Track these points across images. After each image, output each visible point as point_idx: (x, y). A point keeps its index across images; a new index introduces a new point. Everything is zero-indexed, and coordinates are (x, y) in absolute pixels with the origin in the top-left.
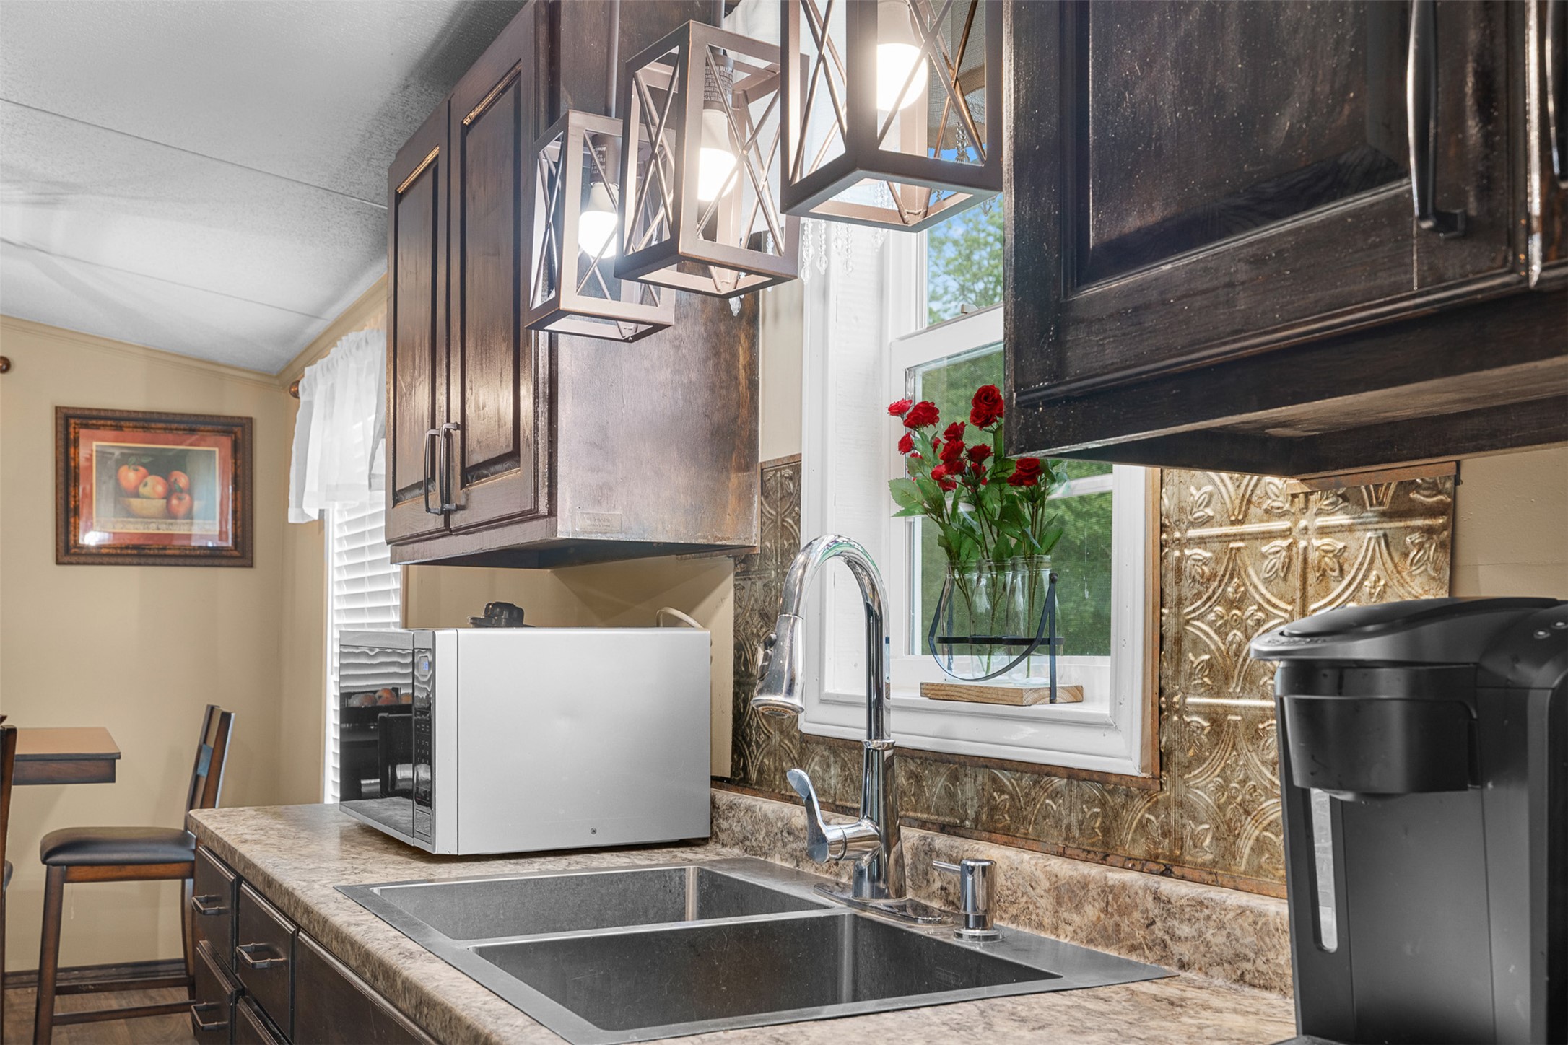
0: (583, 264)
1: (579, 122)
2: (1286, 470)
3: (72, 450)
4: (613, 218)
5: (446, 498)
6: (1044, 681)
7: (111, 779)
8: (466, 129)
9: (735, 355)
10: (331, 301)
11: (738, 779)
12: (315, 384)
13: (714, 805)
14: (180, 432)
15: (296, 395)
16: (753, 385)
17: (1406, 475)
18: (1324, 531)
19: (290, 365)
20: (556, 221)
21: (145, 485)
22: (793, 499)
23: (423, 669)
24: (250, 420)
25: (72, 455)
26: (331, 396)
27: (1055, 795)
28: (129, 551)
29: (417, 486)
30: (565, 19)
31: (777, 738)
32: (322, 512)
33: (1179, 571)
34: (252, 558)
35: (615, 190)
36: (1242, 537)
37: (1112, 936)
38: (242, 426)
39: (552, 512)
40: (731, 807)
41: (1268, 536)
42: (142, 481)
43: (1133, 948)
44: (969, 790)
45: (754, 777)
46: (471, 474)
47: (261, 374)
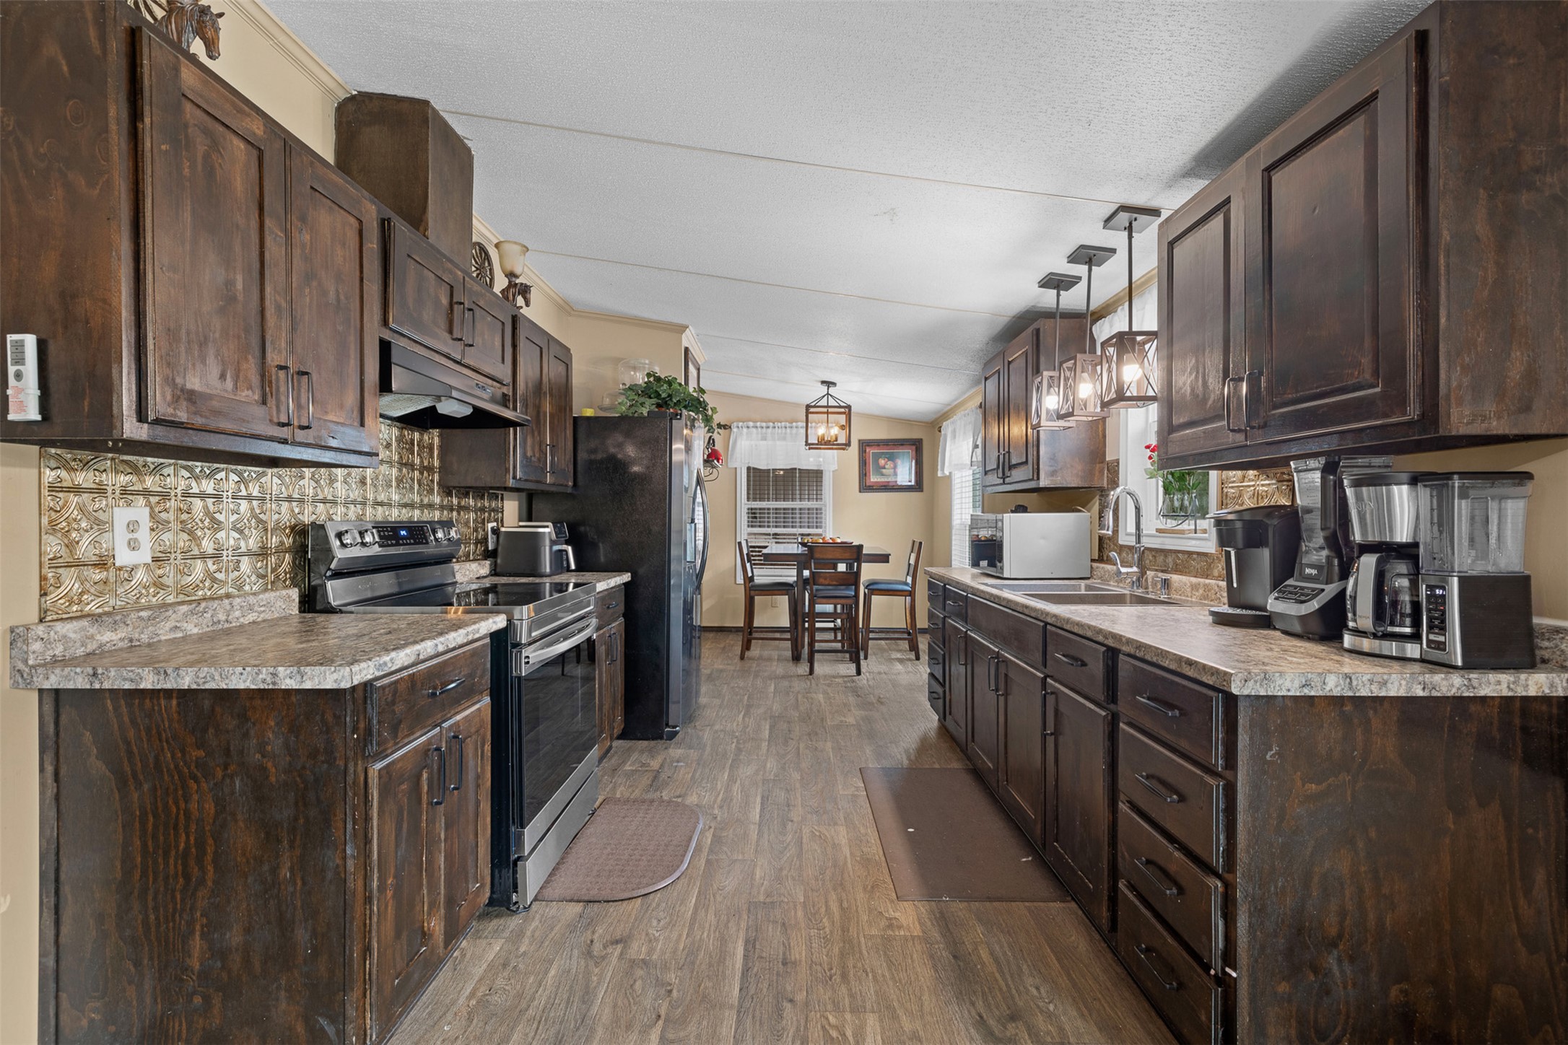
0: (1048, 411)
1: (1046, 374)
2: (1253, 469)
3: (865, 454)
4: (1056, 397)
5: (1004, 474)
6: (1193, 527)
7: (888, 562)
8: (1009, 363)
9: (1098, 428)
10: (955, 400)
11: (1101, 559)
12: (947, 427)
13: (1092, 567)
14: (899, 445)
15: (940, 431)
16: (1104, 436)
17: (1282, 471)
18: (1263, 485)
19: (936, 419)
20: (1039, 400)
22: (1117, 473)
23: (1000, 524)
24: (921, 439)
25: (865, 456)
26: (954, 432)
27: (1194, 560)
28: (882, 487)
29: (994, 469)
30: (1041, 334)
31: (1112, 546)
32: (950, 473)
33: (1227, 496)
34: (924, 489)
35: (1057, 389)
36: (1242, 486)
37: (1206, 598)
38: (918, 442)
39: (1038, 479)
40: (1097, 568)
41: (1249, 486)
42: (886, 463)
43: (1212, 601)
44: (1170, 560)
45: (1105, 558)
46: (1011, 467)
47: (927, 423)
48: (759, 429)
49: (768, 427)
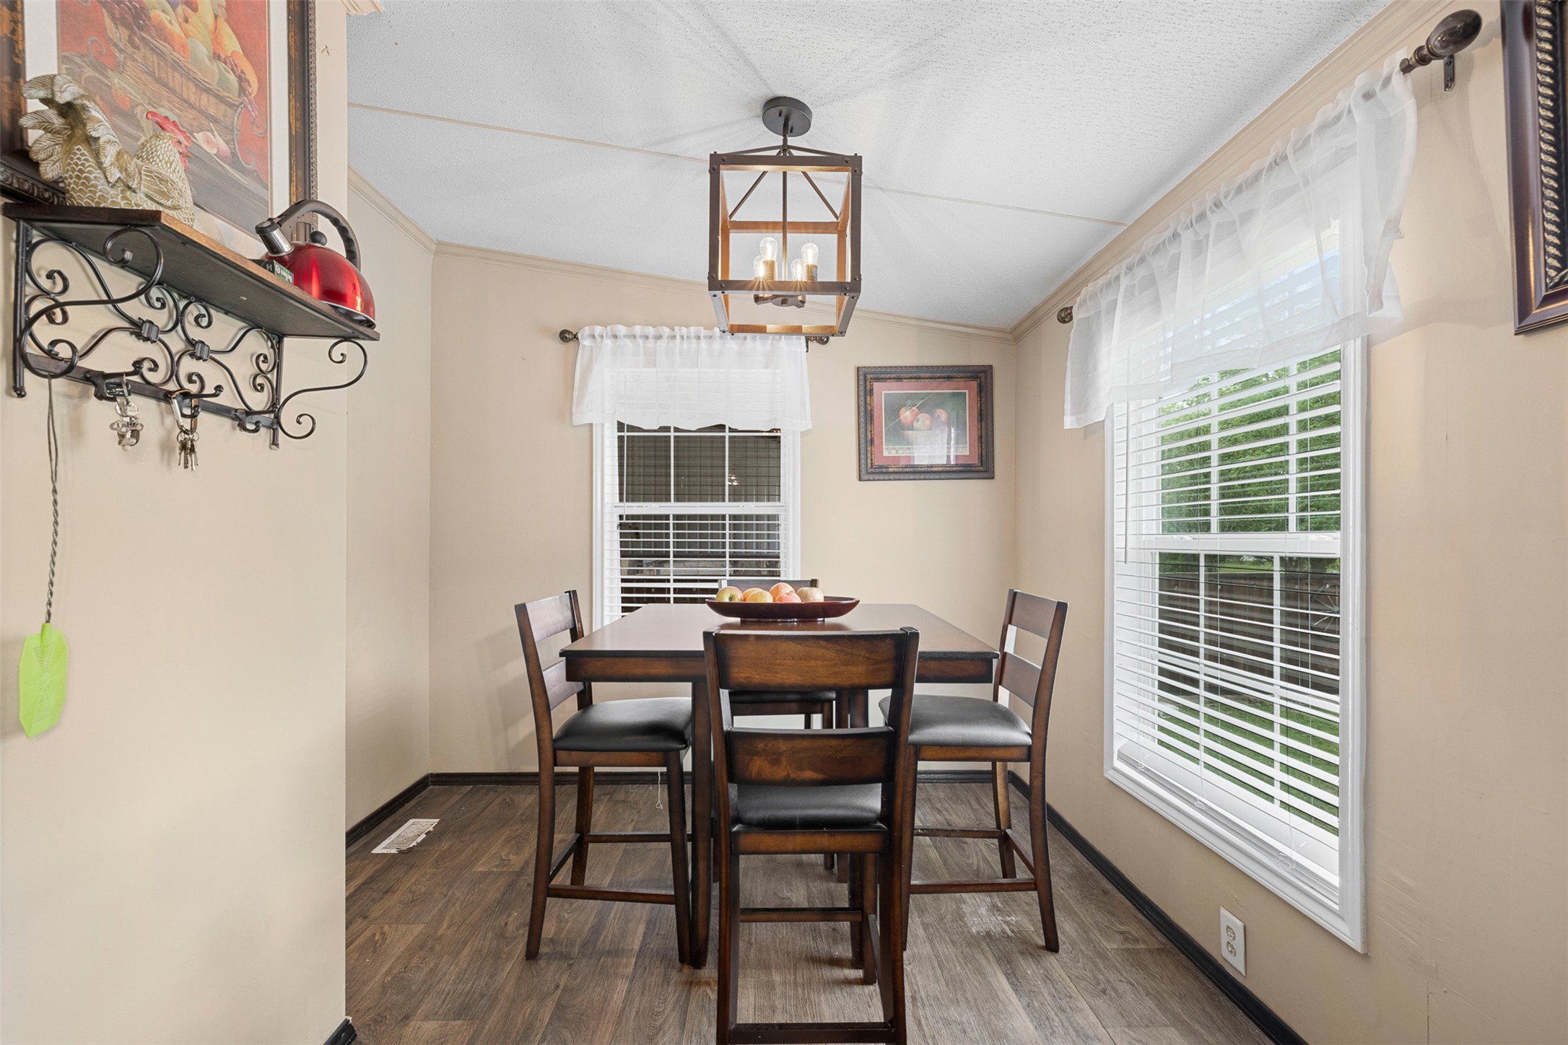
3: (868, 398)
14: (942, 380)
21: (918, 421)
24: (991, 366)
25: (869, 402)
28: (908, 470)
32: (1108, 412)
34: (994, 472)
38: (985, 372)
42: (915, 418)
47: (999, 331)
48: (641, 341)
49: (659, 337)
